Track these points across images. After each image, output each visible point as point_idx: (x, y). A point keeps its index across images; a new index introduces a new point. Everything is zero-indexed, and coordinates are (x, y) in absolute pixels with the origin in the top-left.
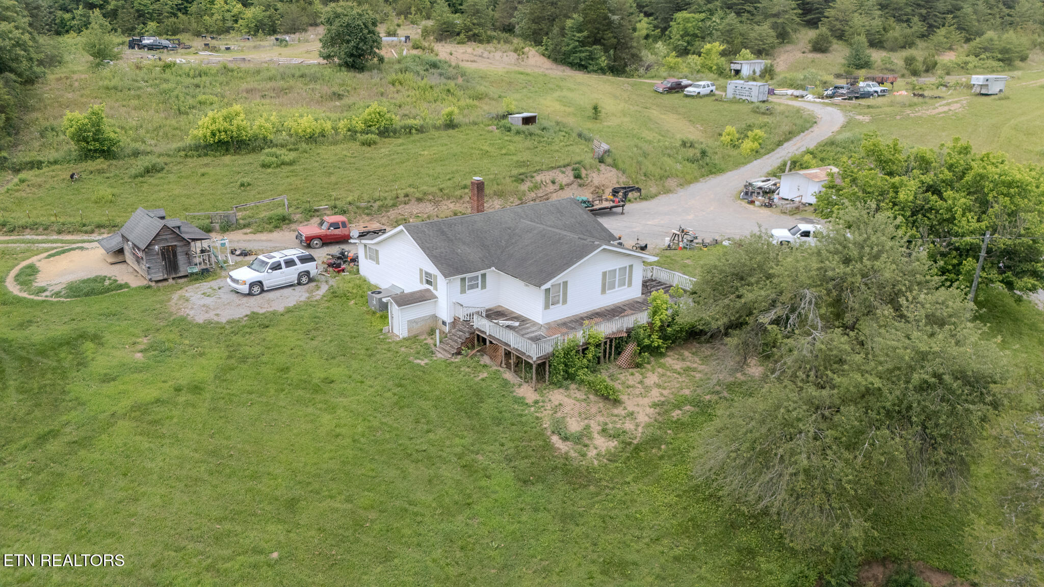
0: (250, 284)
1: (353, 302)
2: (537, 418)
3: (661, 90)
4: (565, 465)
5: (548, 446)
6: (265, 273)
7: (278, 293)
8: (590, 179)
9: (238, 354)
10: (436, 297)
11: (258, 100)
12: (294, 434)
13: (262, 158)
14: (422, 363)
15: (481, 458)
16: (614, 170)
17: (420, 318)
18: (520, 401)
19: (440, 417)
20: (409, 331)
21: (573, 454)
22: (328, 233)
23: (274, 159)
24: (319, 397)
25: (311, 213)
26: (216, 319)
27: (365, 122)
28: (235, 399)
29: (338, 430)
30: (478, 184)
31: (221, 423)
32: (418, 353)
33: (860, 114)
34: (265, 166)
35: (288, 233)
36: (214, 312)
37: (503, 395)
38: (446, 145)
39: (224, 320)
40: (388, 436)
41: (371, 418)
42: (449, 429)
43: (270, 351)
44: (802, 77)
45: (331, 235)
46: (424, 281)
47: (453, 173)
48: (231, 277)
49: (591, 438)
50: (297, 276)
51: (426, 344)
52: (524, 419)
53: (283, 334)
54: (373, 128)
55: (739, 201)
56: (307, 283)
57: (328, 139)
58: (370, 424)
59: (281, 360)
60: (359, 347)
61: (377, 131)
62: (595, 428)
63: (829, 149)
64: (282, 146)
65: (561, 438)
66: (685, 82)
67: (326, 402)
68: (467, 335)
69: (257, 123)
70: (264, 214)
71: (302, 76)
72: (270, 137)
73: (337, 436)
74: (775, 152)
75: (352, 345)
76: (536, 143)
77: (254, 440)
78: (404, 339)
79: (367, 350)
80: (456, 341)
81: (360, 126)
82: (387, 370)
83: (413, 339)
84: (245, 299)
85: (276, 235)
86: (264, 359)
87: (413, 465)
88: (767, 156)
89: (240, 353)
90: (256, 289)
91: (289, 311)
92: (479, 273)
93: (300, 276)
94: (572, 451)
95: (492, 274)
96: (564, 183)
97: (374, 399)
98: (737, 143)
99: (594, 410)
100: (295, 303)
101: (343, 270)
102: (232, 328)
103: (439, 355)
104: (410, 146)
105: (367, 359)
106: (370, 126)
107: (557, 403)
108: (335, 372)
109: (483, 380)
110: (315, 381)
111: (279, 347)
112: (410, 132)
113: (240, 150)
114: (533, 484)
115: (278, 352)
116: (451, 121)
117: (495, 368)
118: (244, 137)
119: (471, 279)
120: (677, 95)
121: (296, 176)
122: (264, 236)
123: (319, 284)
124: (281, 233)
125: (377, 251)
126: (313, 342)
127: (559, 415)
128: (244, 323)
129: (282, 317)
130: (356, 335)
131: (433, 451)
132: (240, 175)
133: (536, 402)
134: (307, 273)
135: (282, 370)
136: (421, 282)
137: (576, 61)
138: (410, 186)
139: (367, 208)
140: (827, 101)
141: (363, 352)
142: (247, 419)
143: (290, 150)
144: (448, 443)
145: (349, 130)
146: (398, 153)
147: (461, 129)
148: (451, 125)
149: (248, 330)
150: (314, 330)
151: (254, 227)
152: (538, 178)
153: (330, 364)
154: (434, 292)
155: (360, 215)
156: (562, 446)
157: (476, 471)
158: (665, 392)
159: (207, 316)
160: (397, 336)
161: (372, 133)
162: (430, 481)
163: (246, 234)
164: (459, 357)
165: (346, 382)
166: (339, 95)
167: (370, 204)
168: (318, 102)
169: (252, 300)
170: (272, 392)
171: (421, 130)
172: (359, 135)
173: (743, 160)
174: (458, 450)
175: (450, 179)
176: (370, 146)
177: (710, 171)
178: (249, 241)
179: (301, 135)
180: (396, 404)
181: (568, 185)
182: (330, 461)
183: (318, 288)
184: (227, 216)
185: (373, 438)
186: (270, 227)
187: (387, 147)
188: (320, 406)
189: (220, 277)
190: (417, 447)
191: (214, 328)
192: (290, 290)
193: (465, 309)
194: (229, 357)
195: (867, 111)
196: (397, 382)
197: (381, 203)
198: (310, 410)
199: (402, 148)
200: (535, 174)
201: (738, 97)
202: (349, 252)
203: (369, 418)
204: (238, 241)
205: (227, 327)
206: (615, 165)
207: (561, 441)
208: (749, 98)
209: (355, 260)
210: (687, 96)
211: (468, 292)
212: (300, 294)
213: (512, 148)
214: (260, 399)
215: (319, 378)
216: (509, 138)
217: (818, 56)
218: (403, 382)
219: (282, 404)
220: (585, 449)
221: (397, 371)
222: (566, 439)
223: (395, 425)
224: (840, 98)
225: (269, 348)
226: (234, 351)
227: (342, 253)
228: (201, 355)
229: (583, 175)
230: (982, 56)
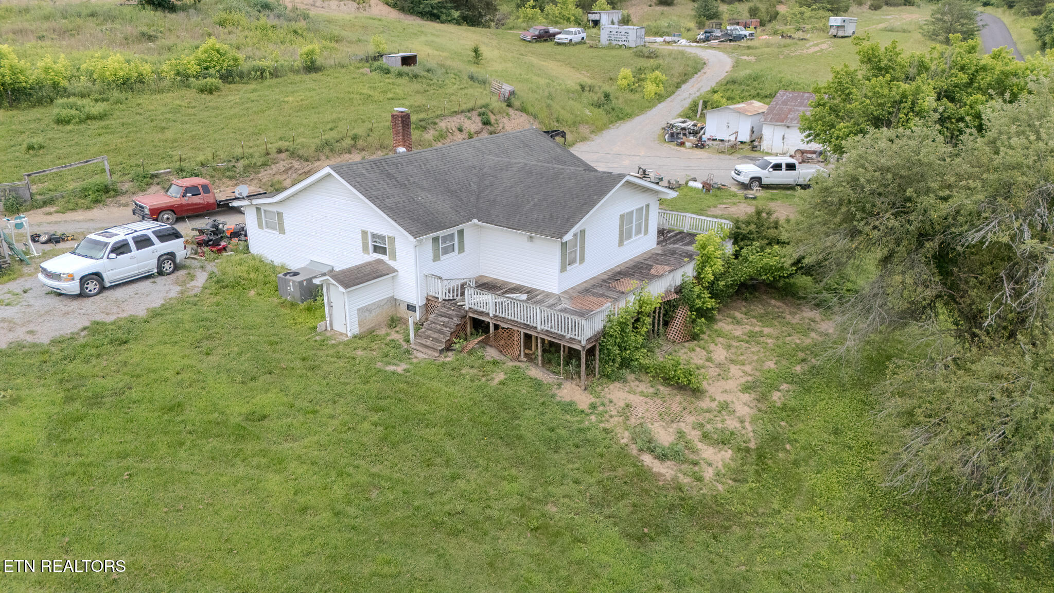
0: (81, 279)
1: (252, 293)
2: (606, 431)
3: (529, 38)
4: (682, 499)
5: (642, 473)
6: (105, 260)
7: (130, 289)
8: (501, 126)
9: (83, 392)
10: (395, 271)
11: (34, 42)
12: (224, 520)
13: (56, 110)
14: (399, 369)
15: (554, 509)
16: (524, 115)
17: (374, 304)
18: (569, 408)
19: (464, 451)
20: (360, 325)
21: (685, 480)
22: (184, 202)
23: (74, 112)
24: (249, 447)
25: (148, 180)
26: (30, 339)
27: (199, 62)
28: (97, 472)
29: (302, 500)
30: (402, 117)
31: (78, 521)
32: (386, 356)
33: (743, 55)
34: (60, 121)
35: (116, 209)
36: (25, 329)
37: (543, 403)
38: (314, 90)
39: (45, 339)
40: (391, 497)
41: (351, 470)
42: (486, 469)
43: (141, 380)
44: (666, 24)
45: (188, 205)
46: (371, 248)
47: (334, 121)
48: (44, 271)
49: (695, 451)
50: (156, 261)
51: (392, 341)
52: (589, 435)
53: (156, 350)
54: (212, 71)
55: (666, 145)
56: (173, 272)
57: (149, 86)
58: (354, 481)
59: (165, 393)
60: (290, 357)
61: (217, 75)
62: (694, 435)
63: (732, 87)
64: (83, 96)
65: (657, 457)
66: (552, 30)
67: (264, 453)
68: (456, 320)
69: (40, 64)
70: (71, 186)
71: (92, 15)
72: (64, 83)
73: (304, 510)
74: (676, 94)
75: (277, 356)
76: (425, 86)
77: (151, 544)
78: (355, 337)
79: (304, 359)
80: (440, 332)
81: (194, 68)
82: (349, 388)
83: (368, 336)
84: (75, 304)
85: (97, 213)
86: (134, 394)
87: (453, 542)
88: (669, 99)
89: (86, 391)
90: (92, 286)
91: (155, 314)
92: (454, 230)
93: (161, 261)
94: (681, 476)
95: (472, 229)
96: (473, 131)
97: (344, 436)
98: (634, 87)
99: (675, 408)
100: (162, 302)
101: (224, 249)
102: (62, 350)
103: (420, 355)
104: (267, 93)
105: (310, 374)
106: (207, 69)
107: (622, 404)
108: (266, 400)
109: (502, 383)
110: (234, 420)
111: (155, 371)
112: (262, 76)
113: (19, 103)
114: (652, 540)
115: (155, 381)
116: (312, 62)
117: (511, 364)
118: (24, 84)
119: (445, 239)
120: (546, 44)
121: (112, 133)
122: (79, 215)
123: (192, 271)
124: (105, 210)
125: (280, 215)
126: (210, 357)
127: (633, 421)
128: (83, 341)
129: (147, 326)
130: (277, 339)
131: (474, 510)
132: (24, 136)
133: (593, 407)
134: (171, 256)
135: (171, 409)
136: (365, 249)
137: (427, 10)
138: (281, 139)
139: (228, 170)
140: (703, 44)
141: (298, 364)
142: (128, 505)
143: (96, 101)
144: (492, 492)
145: (178, 74)
146: (253, 101)
147: (325, 72)
148: (311, 67)
149: (93, 351)
150: (207, 339)
151: (61, 203)
152: (443, 125)
153: (251, 390)
154: (391, 263)
155: (219, 179)
156: (665, 470)
157: (558, 534)
158: (748, 368)
159: (12, 337)
160: (342, 334)
161: (211, 76)
162: (491, 565)
163: (50, 214)
164: (450, 353)
165: (288, 416)
166: (150, 36)
167: (230, 164)
168: (121, 44)
169: (87, 303)
170: (163, 449)
171: (275, 73)
172: (192, 80)
173: (648, 104)
174: (515, 502)
175: (331, 129)
176: (211, 93)
177: (618, 116)
178: (56, 223)
179: (111, 79)
180: (384, 439)
181: (478, 133)
182: (307, 559)
183: (192, 277)
184: (15, 190)
185: (367, 504)
186: (87, 201)
187: (234, 95)
188: (255, 461)
189: (22, 275)
190: (447, 508)
191: (30, 355)
192: (147, 284)
193: (446, 282)
194: (69, 399)
195: (748, 52)
196: (371, 403)
197: (247, 162)
198: (240, 470)
199: (255, 94)
200: (437, 120)
201: (614, 43)
202: (224, 224)
203: (347, 470)
204: (39, 224)
205: (53, 349)
206: (523, 110)
207: (656, 461)
208: (626, 43)
209: (239, 233)
210: (559, 44)
211: (442, 258)
212: (167, 288)
213: (398, 90)
214: (142, 466)
215: (240, 414)
216: (390, 81)
217: (666, 9)
218: (382, 403)
219: (185, 467)
220: (696, 468)
221: (366, 387)
222: (663, 457)
223: (396, 475)
224: (717, 41)
225: (138, 376)
226: (74, 388)
227: (215, 226)
228: (15, 401)
229: (493, 121)
230: (814, 7)
